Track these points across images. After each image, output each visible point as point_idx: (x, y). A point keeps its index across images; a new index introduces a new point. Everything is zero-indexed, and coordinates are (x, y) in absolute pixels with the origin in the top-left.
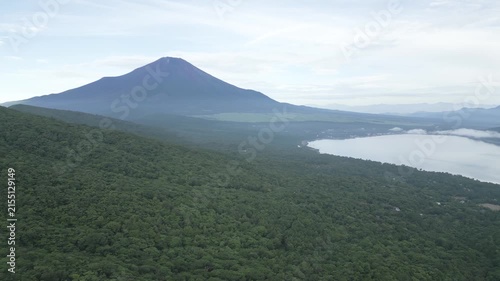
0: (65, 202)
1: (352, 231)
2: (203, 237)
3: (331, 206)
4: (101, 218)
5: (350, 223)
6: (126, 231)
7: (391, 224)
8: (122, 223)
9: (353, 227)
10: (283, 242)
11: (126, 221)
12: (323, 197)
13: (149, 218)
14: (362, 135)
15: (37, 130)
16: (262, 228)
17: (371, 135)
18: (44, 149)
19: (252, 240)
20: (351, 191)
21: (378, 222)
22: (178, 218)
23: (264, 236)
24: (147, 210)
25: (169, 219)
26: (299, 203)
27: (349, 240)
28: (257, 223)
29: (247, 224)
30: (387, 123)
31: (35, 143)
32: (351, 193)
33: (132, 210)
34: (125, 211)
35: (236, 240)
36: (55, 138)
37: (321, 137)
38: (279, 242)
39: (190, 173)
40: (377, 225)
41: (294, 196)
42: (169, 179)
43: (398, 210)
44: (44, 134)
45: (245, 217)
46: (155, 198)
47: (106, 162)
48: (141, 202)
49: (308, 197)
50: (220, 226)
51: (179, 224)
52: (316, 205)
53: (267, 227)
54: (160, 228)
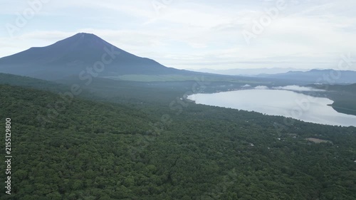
1: (221, 164)
2: (102, 178)
3: (205, 145)
5: (220, 158)
6: (31, 178)
7: (249, 157)
8: (29, 171)
9: (222, 161)
10: (169, 177)
11: (33, 169)
12: (199, 138)
13: (55, 165)
16: (152, 167)
17: (230, 90)
19: (144, 178)
20: (219, 132)
21: (240, 156)
22: (81, 163)
23: (154, 173)
24: (54, 157)
25: (74, 164)
26: (181, 143)
27: (220, 173)
28: (148, 162)
29: (140, 164)
30: (241, 81)
32: (219, 134)
33: (39, 158)
34: (33, 160)
35: (130, 180)
38: (166, 178)
39: (96, 123)
40: (239, 158)
41: (178, 138)
42: (77, 128)
43: (252, 145)
45: (139, 158)
46: (62, 146)
47: (22, 116)
48: (49, 151)
49: (188, 138)
50: (117, 167)
51: (82, 168)
52: (194, 145)
53: (156, 166)
54: (64, 173)
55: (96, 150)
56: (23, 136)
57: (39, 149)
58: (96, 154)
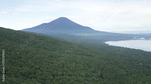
0: (21, 58)
1: (127, 71)
2: (70, 72)
3: (117, 62)
4: (33, 64)
5: (126, 69)
6: (41, 69)
7: (141, 69)
8: (40, 66)
9: (127, 70)
10: (101, 75)
11: (42, 65)
12: (113, 59)
13: (51, 64)
14: (123, 40)
15: (18, 35)
16: (93, 69)
17: (126, 40)
18: (19, 41)
19: (89, 74)
20: (123, 57)
21: (136, 68)
22: (62, 65)
23: (93, 72)
24: (51, 61)
25: (58, 65)
26: (105, 61)
27: (127, 75)
28: (91, 67)
29: (87, 67)
30: (130, 36)
31: (16, 39)
32: (123, 58)
33: (45, 61)
34: (42, 62)
35: (83, 74)
36: (23, 37)
37: (109, 41)
38: (100, 75)
39: (67, 50)
40: (136, 69)
41: (103, 58)
42: (60, 51)
43: (141, 64)
44: (20, 36)
45: (86, 65)
46: (54, 57)
47: (39, 45)
48: (48, 59)
49: (108, 59)
50: (77, 68)
51: (62, 67)
52: (112, 62)
53: (94, 69)
54: (55, 68)
55: (68, 60)
56: (39, 52)
57: (45, 58)
58: (68, 62)
